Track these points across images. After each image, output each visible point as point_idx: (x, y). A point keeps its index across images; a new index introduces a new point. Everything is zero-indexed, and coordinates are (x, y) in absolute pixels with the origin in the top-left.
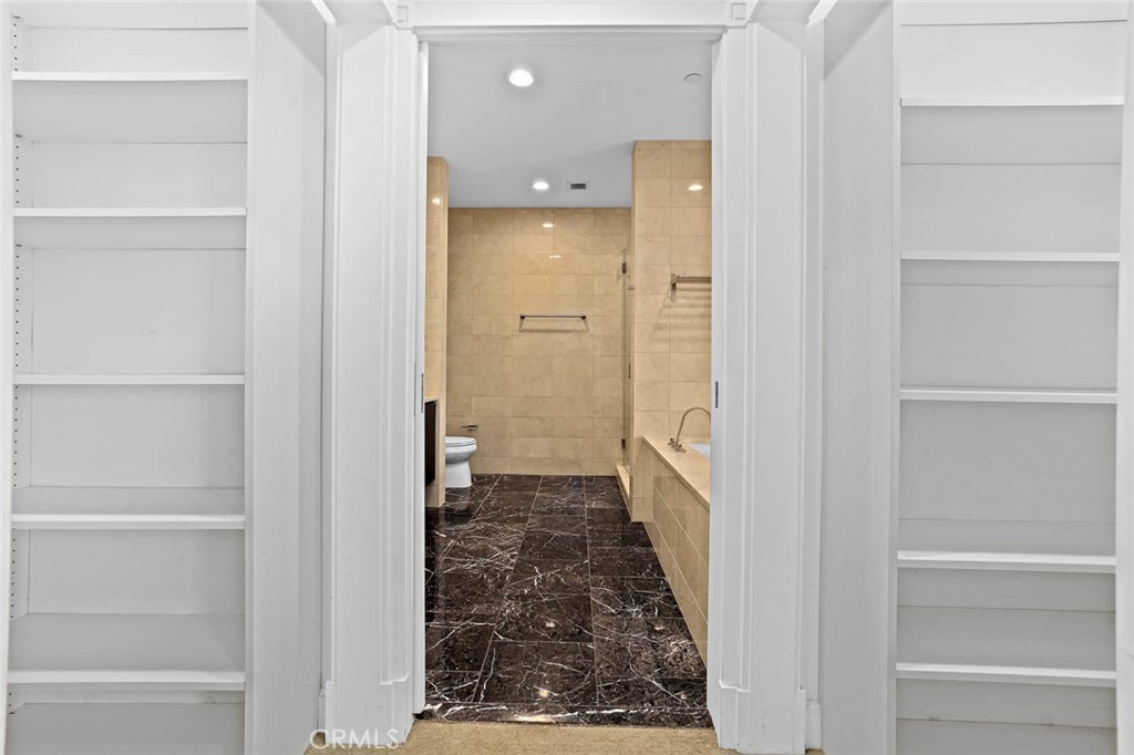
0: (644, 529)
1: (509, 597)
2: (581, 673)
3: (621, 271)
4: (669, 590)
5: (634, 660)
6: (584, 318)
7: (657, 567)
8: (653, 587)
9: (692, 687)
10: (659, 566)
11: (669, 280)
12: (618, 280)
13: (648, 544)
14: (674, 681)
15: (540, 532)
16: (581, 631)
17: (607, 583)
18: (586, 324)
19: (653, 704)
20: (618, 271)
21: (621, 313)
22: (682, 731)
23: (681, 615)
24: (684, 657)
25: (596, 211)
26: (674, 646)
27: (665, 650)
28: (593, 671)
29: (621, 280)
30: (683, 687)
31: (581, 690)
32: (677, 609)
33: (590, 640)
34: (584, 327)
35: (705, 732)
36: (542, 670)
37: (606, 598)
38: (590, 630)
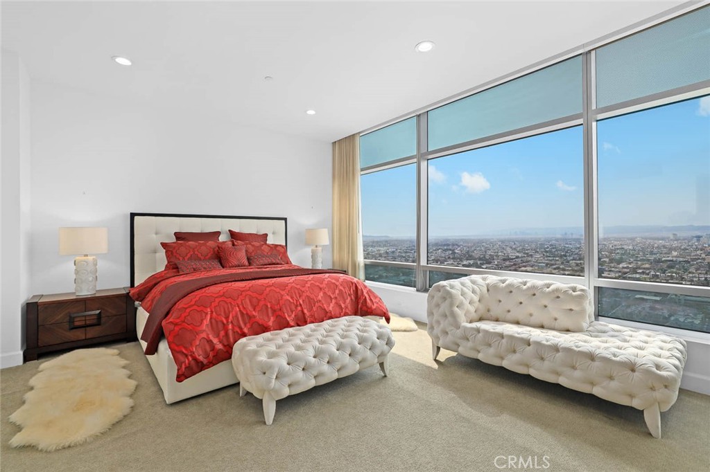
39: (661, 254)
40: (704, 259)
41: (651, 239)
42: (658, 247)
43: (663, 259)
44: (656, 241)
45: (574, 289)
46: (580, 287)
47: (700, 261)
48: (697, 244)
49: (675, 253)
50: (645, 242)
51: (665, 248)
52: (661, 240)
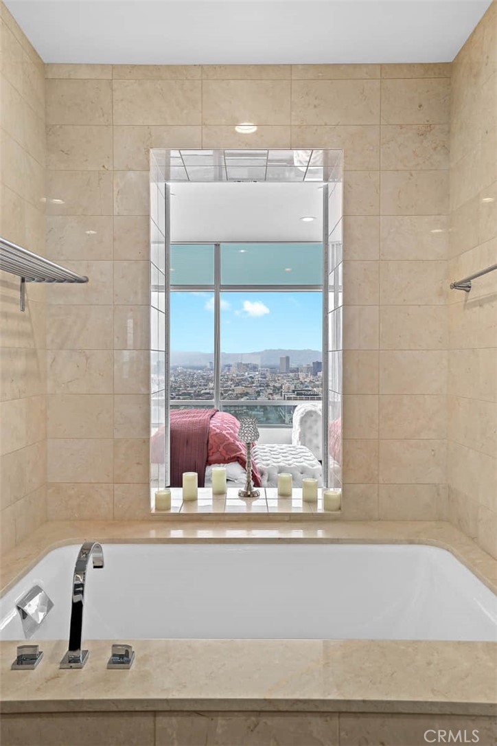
39: (200, 386)
40: (233, 390)
41: (191, 368)
42: (198, 379)
43: (202, 392)
44: (195, 371)
47: (230, 392)
48: (228, 373)
50: (186, 372)
51: (204, 379)
52: (200, 369)
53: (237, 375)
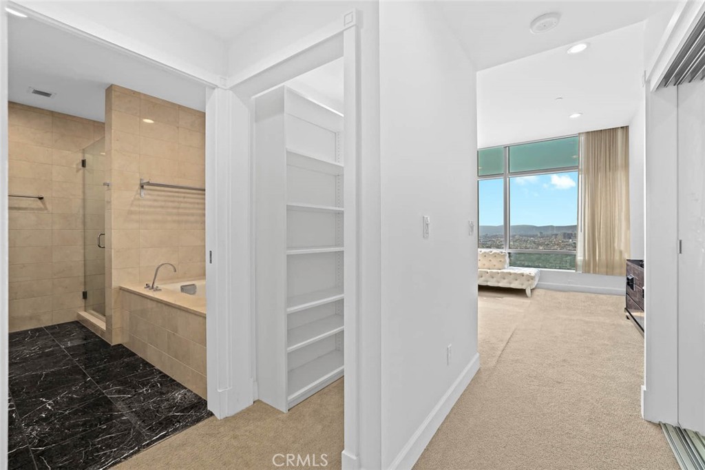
0: (124, 347)
1: (28, 425)
2: (127, 431)
3: (81, 164)
4: (161, 372)
5: (158, 411)
6: (41, 198)
7: (146, 364)
8: (150, 375)
9: (196, 406)
10: (147, 363)
11: (139, 182)
12: (78, 171)
13: (133, 354)
14: (186, 408)
15: (25, 377)
16: (111, 415)
17: (115, 385)
18: (44, 204)
19: (180, 422)
20: (77, 165)
21: (81, 197)
22: (200, 424)
23: (175, 381)
24: (186, 397)
25: (52, 114)
26: (178, 396)
27: (174, 399)
28: (134, 427)
29: (81, 172)
30: (192, 408)
31: (132, 439)
32: (171, 379)
33: (122, 415)
34: (41, 206)
35: (211, 418)
36: (95, 445)
37: (119, 392)
38: (119, 411)
41: (525, 236)
45: (502, 253)
46: (504, 251)
49: (541, 248)
51: (535, 243)
52: (533, 237)
53: (563, 242)
